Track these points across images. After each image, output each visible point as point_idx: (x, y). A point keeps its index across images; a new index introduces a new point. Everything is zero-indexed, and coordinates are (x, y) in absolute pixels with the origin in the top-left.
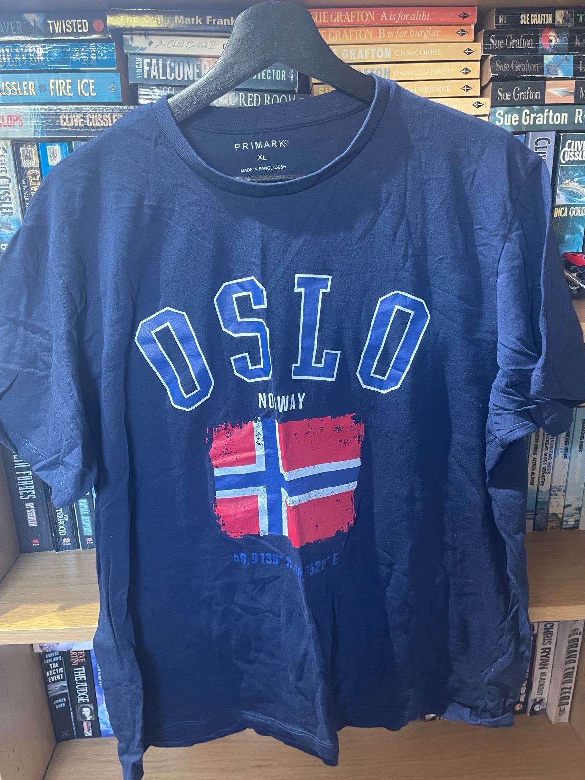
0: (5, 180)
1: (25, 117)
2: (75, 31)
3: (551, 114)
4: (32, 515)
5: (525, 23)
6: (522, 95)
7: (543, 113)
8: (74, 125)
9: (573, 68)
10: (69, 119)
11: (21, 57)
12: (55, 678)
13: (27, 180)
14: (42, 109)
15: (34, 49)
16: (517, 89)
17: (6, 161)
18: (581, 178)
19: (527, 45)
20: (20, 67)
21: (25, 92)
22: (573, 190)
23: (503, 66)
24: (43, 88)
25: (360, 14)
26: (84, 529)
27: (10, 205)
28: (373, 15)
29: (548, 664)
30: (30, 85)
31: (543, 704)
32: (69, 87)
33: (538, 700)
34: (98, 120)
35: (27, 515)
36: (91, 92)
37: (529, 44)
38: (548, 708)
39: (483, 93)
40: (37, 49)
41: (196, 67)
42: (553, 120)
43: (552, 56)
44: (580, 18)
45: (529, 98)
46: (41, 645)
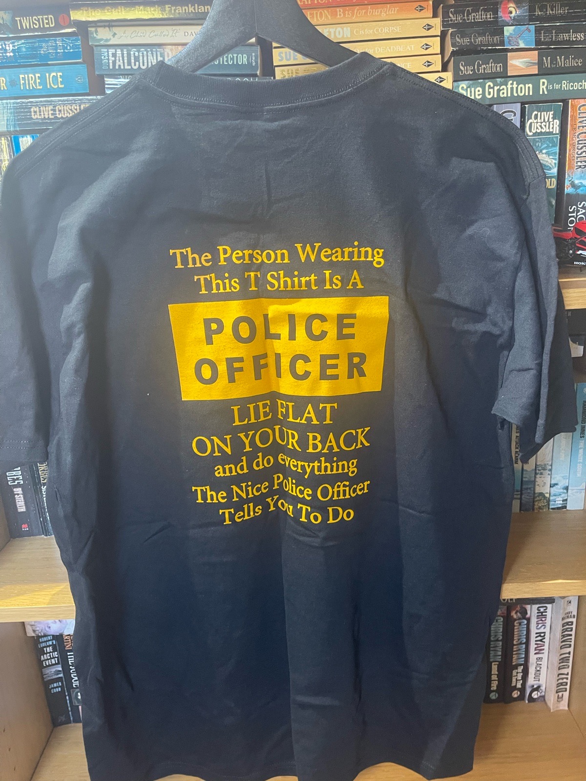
2: (42, 26)
3: (515, 86)
4: (20, 500)
6: (484, 68)
7: (506, 85)
8: (45, 117)
9: (534, 38)
10: (40, 112)
12: (50, 662)
14: (13, 103)
15: (4, 45)
16: (479, 62)
18: (550, 150)
19: (486, 18)
22: (542, 161)
23: (463, 40)
24: (13, 83)
29: (543, 649)
31: (541, 691)
32: (38, 81)
33: (535, 687)
34: (67, 111)
35: (15, 500)
36: (59, 84)
37: (489, 16)
38: (546, 695)
39: (445, 68)
40: (7, 45)
41: (159, 55)
42: (517, 92)
43: (513, 28)
45: (491, 70)
46: (34, 629)
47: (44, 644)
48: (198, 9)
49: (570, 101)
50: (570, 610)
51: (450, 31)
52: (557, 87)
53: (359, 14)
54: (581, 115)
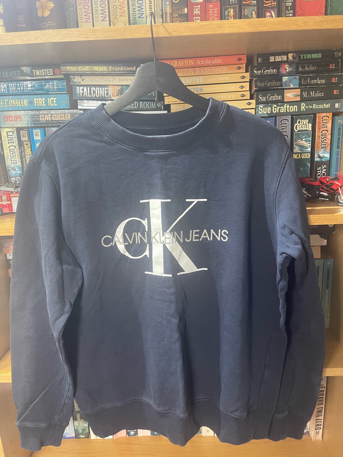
0: (13, 147)
1: (23, 116)
2: (46, 75)
3: (288, 107)
5: (272, 61)
6: (272, 98)
7: (283, 106)
8: (47, 120)
9: (298, 82)
10: (44, 117)
11: (20, 87)
13: (24, 148)
14: (31, 112)
15: (26, 84)
16: (269, 95)
17: (14, 138)
18: (307, 139)
19: (273, 72)
20: (20, 93)
21: (22, 105)
22: (302, 145)
23: (261, 84)
24: (31, 103)
25: (186, 62)
27: (15, 159)
28: (193, 62)
30: (25, 101)
31: (307, 429)
32: (44, 102)
34: (58, 117)
36: (55, 104)
37: (275, 71)
38: (310, 431)
39: (251, 98)
40: (28, 84)
41: (105, 90)
42: (289, 110)
43: (287, 77)
44: (302, 57)
45: (276, 99)
48: (126, 69)
49: (317, 114)
50: (323, 384)
51: (254, 79)
52: (311, 107)
53: (208, 70)
54: (323, 121)
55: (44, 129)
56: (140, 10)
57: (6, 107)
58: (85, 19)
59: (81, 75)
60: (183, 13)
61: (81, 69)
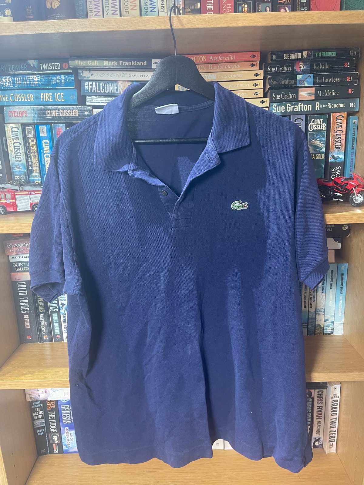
0: (18, 144)
1: (28, 112)
2: (53, 69)
3: (302, 106)
4: (27, 322)
5: (287, 59)
6: (286, 96)
7: (298, 105)
8: (53, 116)
9: (313, 81)
10: (51, 113)
11: (26, 82)
12: (38, 417)
13: (29, 144)
14: (37, 108)
15: (33, 78)
16: (283, 93)
17: (18, 134)
18: (321, 139)
19: (287, 70)
20: (26, 87)
21: (28, 99)
22: (317, 145)
23: (275, 82)
24: (37, 97)
25: (199, 58)
26: (56, 330)
27: (20, 157)
28: (205, 58)
29: (321, 416)
30: (31, 96)
31: (320, 441)
32: (51, 97)
33: (317, 439)
34: (65, 113)
35: (25, 322)
36: (62, 99)
37: (289, 69)
38: (323, 444)
39: (265, 96)
40: (35, 78)
41: (115, 86)
42: (303, 109)
43: (302, 75)
44: (316, 55)
45: (290, 98)
46: (31, 396)
47: (35, 406)
48: (137, 63)
49: (332, 114)
50: (336, 393)
51: (268, 77)
52: (325, 106)
53: (221, 67)
54: (338, 121)
55: (50, 126)
56: (152, 4)
57: (11, 102)
58: (95, 12)
59: (90, 69)
60: (196, 8)
61: (91, 64)
